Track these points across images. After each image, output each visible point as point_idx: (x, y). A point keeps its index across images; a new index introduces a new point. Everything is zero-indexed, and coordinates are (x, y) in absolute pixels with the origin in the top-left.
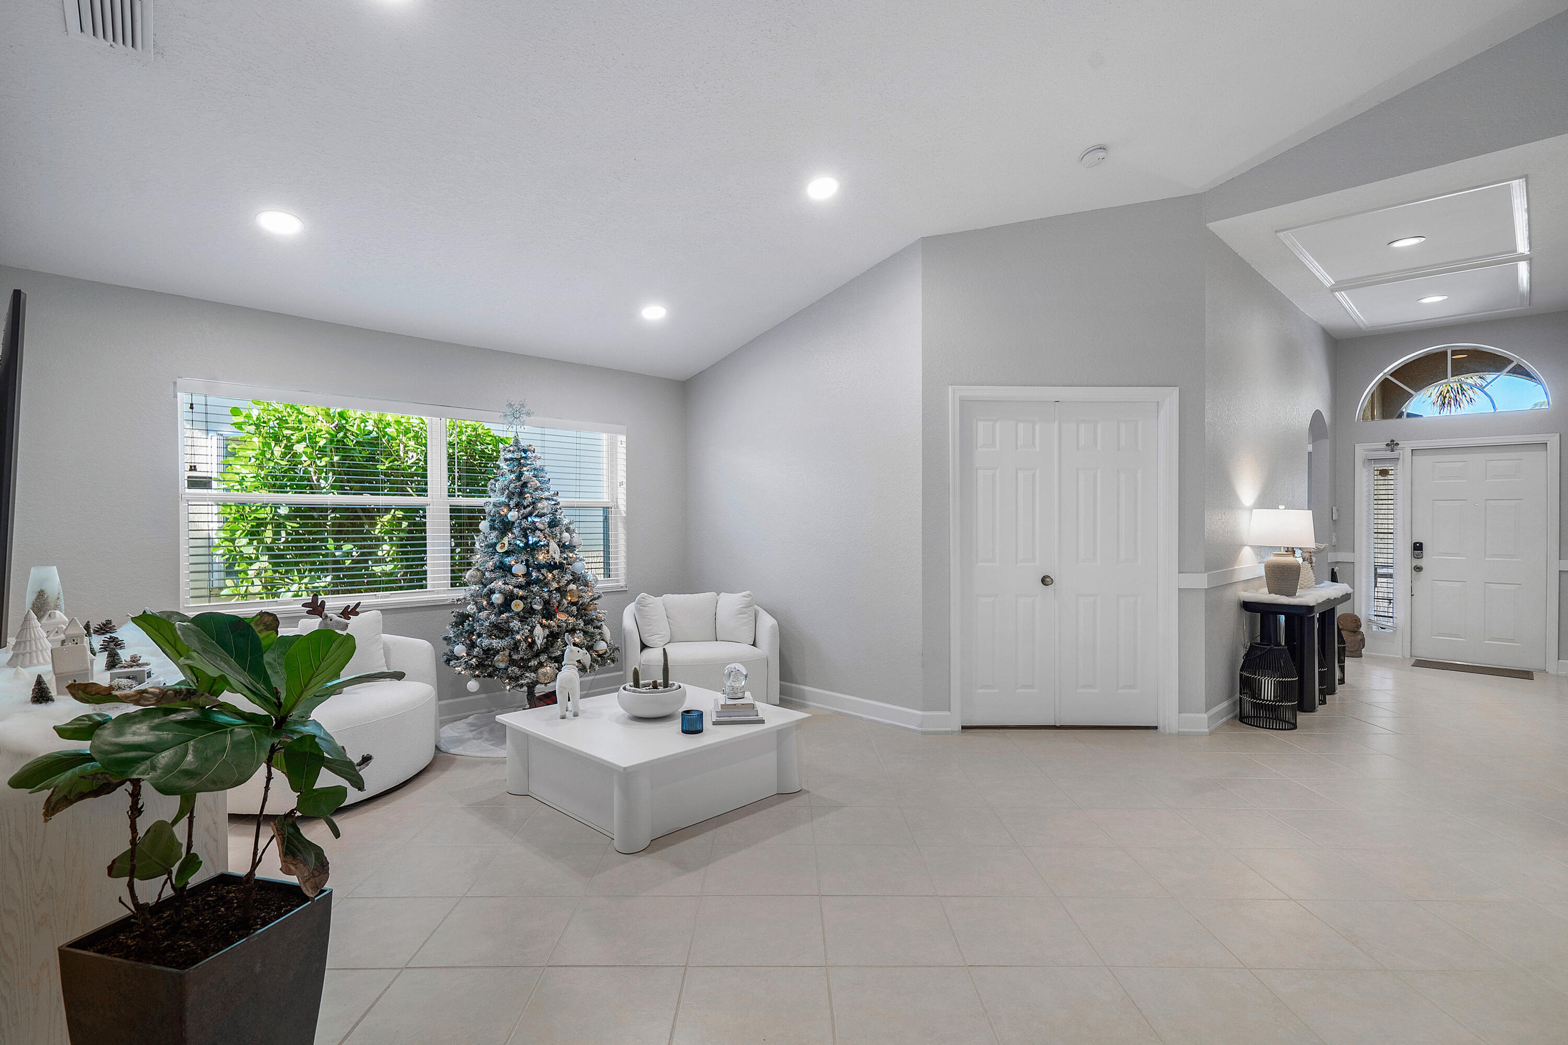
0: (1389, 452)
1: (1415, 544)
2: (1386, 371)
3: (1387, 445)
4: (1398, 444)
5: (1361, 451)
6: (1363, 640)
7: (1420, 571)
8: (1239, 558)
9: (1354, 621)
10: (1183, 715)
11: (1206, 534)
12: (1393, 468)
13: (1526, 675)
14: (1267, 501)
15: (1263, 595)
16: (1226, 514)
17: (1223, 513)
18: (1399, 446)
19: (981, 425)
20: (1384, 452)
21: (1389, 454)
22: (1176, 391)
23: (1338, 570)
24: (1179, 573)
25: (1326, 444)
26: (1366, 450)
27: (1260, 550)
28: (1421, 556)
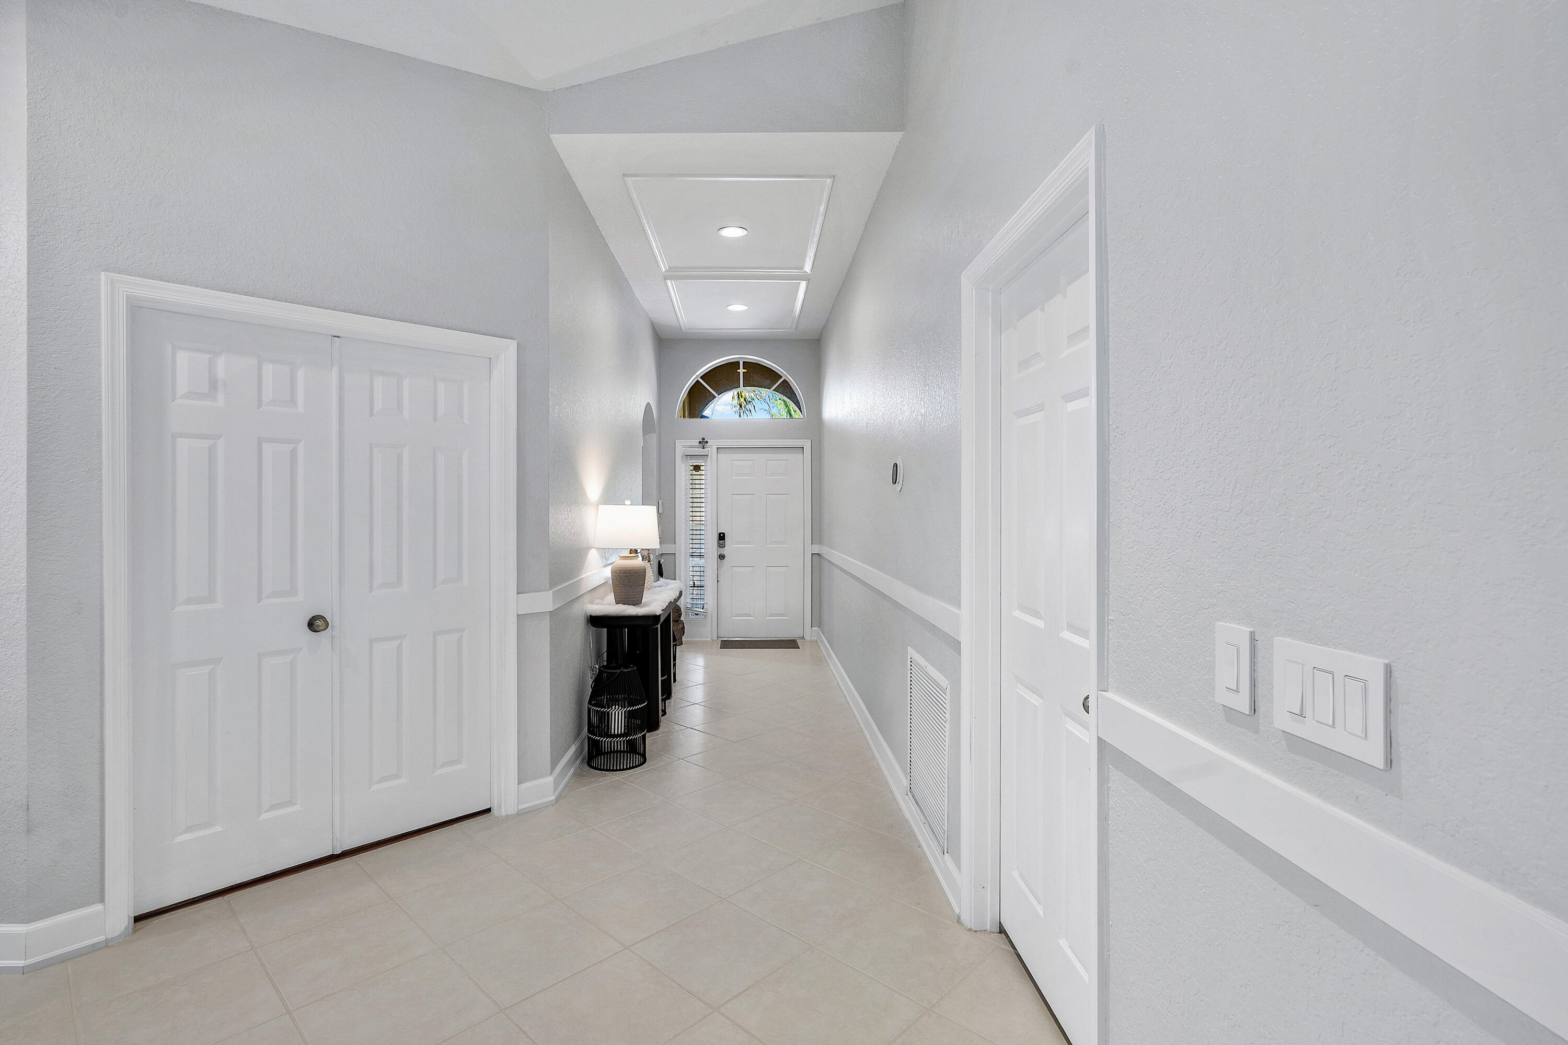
0: (701, 449)
1: (720, 534)
2: (698, 374)
3: (700, 442)
4: (708, 442)
5: (680, 447)
6: (683, 628)
7: (723, 559)
8: (585, 565)
9: (677, 611)
10: (523, 786)
11: (550, 540)
12: (703, 464)
13: (792, 644)
14: (611, 497)
15: (608, 606)
16: (572, 512)
17: (569, 510)
18: (708, 444)
19: (183, 358)
20: (697, 449)
21: (700, 451)
22: (513, 345)
23: (663, 562)
24: (518, 593)
25: (653, 437)
26: (684, 446)
27: (605, 552)
28: (723, 546)
